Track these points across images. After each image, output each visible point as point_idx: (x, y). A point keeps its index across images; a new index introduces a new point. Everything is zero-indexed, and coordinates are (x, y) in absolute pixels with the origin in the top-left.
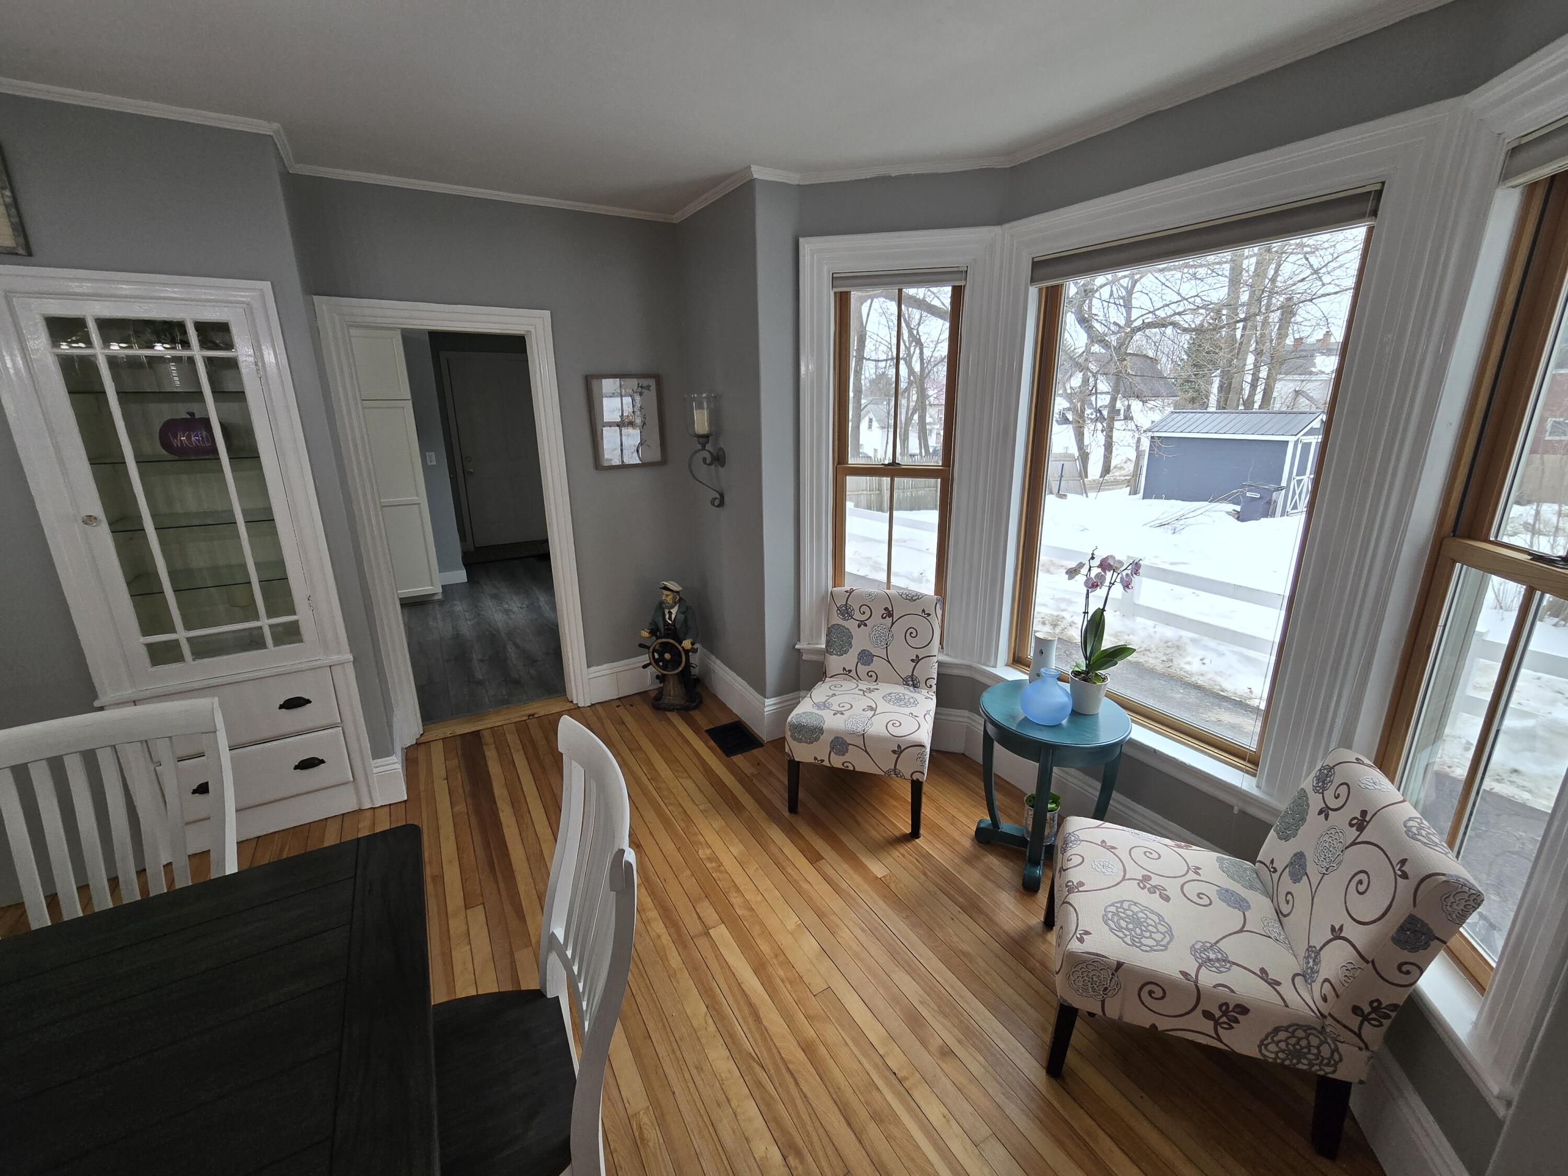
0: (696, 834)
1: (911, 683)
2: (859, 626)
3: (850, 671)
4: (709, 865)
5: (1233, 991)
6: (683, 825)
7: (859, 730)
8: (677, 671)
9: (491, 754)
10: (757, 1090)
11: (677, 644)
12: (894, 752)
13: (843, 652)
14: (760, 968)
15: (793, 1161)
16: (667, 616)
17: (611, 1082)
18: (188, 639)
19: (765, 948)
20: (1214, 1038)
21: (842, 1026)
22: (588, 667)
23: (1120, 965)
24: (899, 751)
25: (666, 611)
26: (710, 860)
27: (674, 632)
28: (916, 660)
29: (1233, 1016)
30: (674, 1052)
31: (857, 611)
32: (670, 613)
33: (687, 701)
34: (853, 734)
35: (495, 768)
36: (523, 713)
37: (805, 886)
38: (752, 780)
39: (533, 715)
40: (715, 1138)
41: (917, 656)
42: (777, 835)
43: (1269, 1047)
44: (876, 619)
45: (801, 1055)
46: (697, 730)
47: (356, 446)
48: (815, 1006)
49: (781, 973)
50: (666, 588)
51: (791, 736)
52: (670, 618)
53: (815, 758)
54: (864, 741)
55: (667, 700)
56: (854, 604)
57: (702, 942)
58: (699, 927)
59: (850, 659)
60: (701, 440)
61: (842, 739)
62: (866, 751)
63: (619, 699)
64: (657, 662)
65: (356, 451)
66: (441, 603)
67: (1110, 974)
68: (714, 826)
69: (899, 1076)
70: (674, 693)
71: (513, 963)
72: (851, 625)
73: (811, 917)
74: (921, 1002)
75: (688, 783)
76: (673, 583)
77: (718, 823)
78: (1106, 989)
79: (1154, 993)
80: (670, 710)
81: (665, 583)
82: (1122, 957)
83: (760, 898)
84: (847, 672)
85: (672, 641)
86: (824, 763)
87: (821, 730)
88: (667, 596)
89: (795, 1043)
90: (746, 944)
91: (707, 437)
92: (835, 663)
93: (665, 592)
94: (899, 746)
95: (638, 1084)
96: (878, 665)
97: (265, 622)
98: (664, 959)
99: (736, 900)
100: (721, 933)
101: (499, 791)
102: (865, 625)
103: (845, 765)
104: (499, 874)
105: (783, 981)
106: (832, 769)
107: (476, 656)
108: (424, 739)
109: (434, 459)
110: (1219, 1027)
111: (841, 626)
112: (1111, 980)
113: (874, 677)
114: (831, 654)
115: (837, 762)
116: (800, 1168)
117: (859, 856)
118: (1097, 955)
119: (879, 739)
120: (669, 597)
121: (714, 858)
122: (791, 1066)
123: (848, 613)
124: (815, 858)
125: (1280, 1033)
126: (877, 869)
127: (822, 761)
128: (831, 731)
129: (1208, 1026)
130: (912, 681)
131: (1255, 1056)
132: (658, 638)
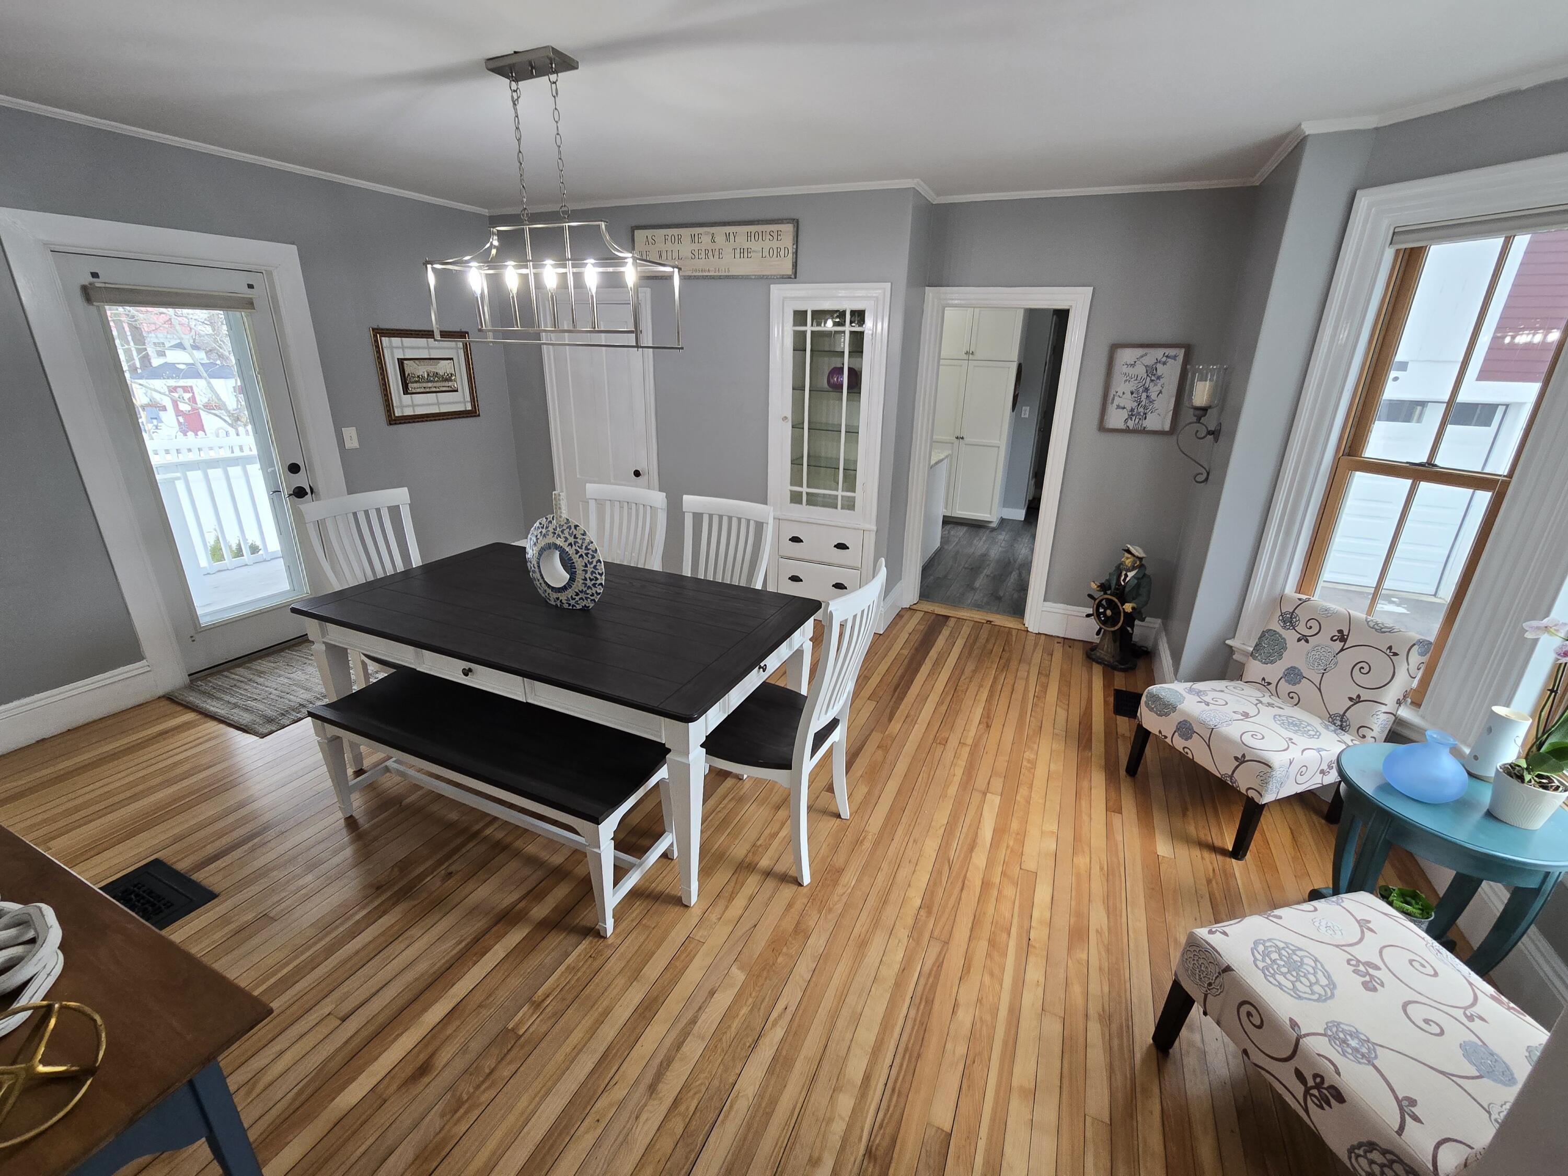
0: (1035, 743)
1: (1339, 723)
2: (1299, 640)
3: (1269, 684)
4: (1025, 763)
5: (1339, 1074)
6: (1031, 733)
7: (1211, 723)
8: (1113, 629)
9: (946, 632)
10: (936, 875)
11: (1119, 604)
12: (1236, 758)
13: (1269, 660)
14: (1000, 831)
15: (922, 912)
16: (1123, 578)
17: (869, 811)
18: (808, 494)
19: (1015, 826)
20: (1300, 1104)
21: (1021, 894)
22: (1045, 600)
23: (1228, 969)
24: (1241, 760)
25: (1124, 573)
26: (1029, 761)
27: (1122, 594)
28: (1356, 700)
29: (1326, 1095)
30: (910, 825)
31: (1303, 623)
32: (1126, 576)
33: (1117, 661)
34: (1203, 724)
35: (940, 642)
36: (986, 618)
37: (1085, 818)
38: (1117, 738)
39: (991, 622)
40: (895, 870)
41: (1359, 696)
42: (1098, 779)
43: (1361, 1160)
44: (1323, 639)
45: (978, 883)
46: (1106, 687)
47: (925, 391)
48: (1015, 871)
49: (1011, 843)
50: (1128, 551)
51: (1146, 702)
52: (1124, 580)
53: (1160, 732)
54: (1210, 736)
55: (1100, 653)
56: (1303, 615)
57: (977, 797)
58: (983, 788)
59: (1274, 671)
60: (1198, 412)
61: (1191, 724)
62: (1209, 746)
63: (1064, 638)
64: (1098, 614)
65: (925, 394)
66: (993, 530)
67: (1217, 971)
68: (1054, 745)
69: (1030, 943)
70: (1108, 650)
71: (870, 735)
72: (1290, 636)
73: (1068, 835)
74: (1097, 931)
75: (1062, 714)
76: (1137, 548)
77: (1059, 746)
78: (1210, 984)
79: (1252, 1016)
80: (1098, 663)
81: (1129, 546)
82: (1235, 965)
83: (1042, 801)
84: (1265, 683)
85: (1116, 600)
86: (1166, 740)
87: (1174, 708)
88: (1128, 558)
89: (982, 876)
90: (1005, 813)
91: (1204, 410)
92: (1255, 668)
93: (1127, 555)
94: (1244, 756)
95: (880, 822)
96: (1305, 688)
97: (840, 493)
98: (947, 786)
99: (1023, 791)
100: (994, 801)
101: (933, 654)
102: (1307, 641)
103: (1186, 750)
104: (897, 694)
105: (1007, 847)
106: (1172, 748)
107: (986, 571)
108: (915, 607)
109: (1028, 413)
110: (1308, 1097)
111: (1278, 633)
112: (1216, 978)
113: (1296, 700)
114: (1255, 658)
115: (1179, 743)
116: (924, 918)
117: (1156, 831)
118: (1213, 948)
119: (1227, 740)
120: (1129, 560)
121: (1033, 764)
122: (966, 882)
123: (1291, 622)
124: (1113, 807)
125: (1374, 1152)
126: (1163, 848)
127: (1166, 737)
128: (1183, 713)
129: (1299, 1090)
130: (1341, 721)
131: (1341, 1157)
132: (1105, 593)
